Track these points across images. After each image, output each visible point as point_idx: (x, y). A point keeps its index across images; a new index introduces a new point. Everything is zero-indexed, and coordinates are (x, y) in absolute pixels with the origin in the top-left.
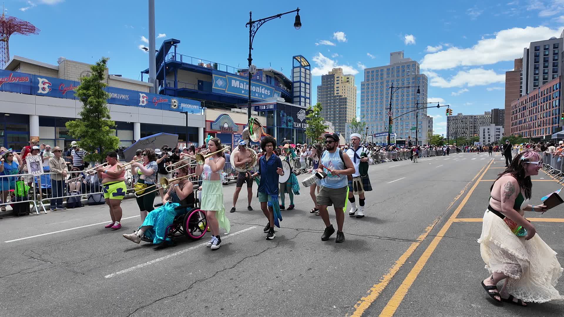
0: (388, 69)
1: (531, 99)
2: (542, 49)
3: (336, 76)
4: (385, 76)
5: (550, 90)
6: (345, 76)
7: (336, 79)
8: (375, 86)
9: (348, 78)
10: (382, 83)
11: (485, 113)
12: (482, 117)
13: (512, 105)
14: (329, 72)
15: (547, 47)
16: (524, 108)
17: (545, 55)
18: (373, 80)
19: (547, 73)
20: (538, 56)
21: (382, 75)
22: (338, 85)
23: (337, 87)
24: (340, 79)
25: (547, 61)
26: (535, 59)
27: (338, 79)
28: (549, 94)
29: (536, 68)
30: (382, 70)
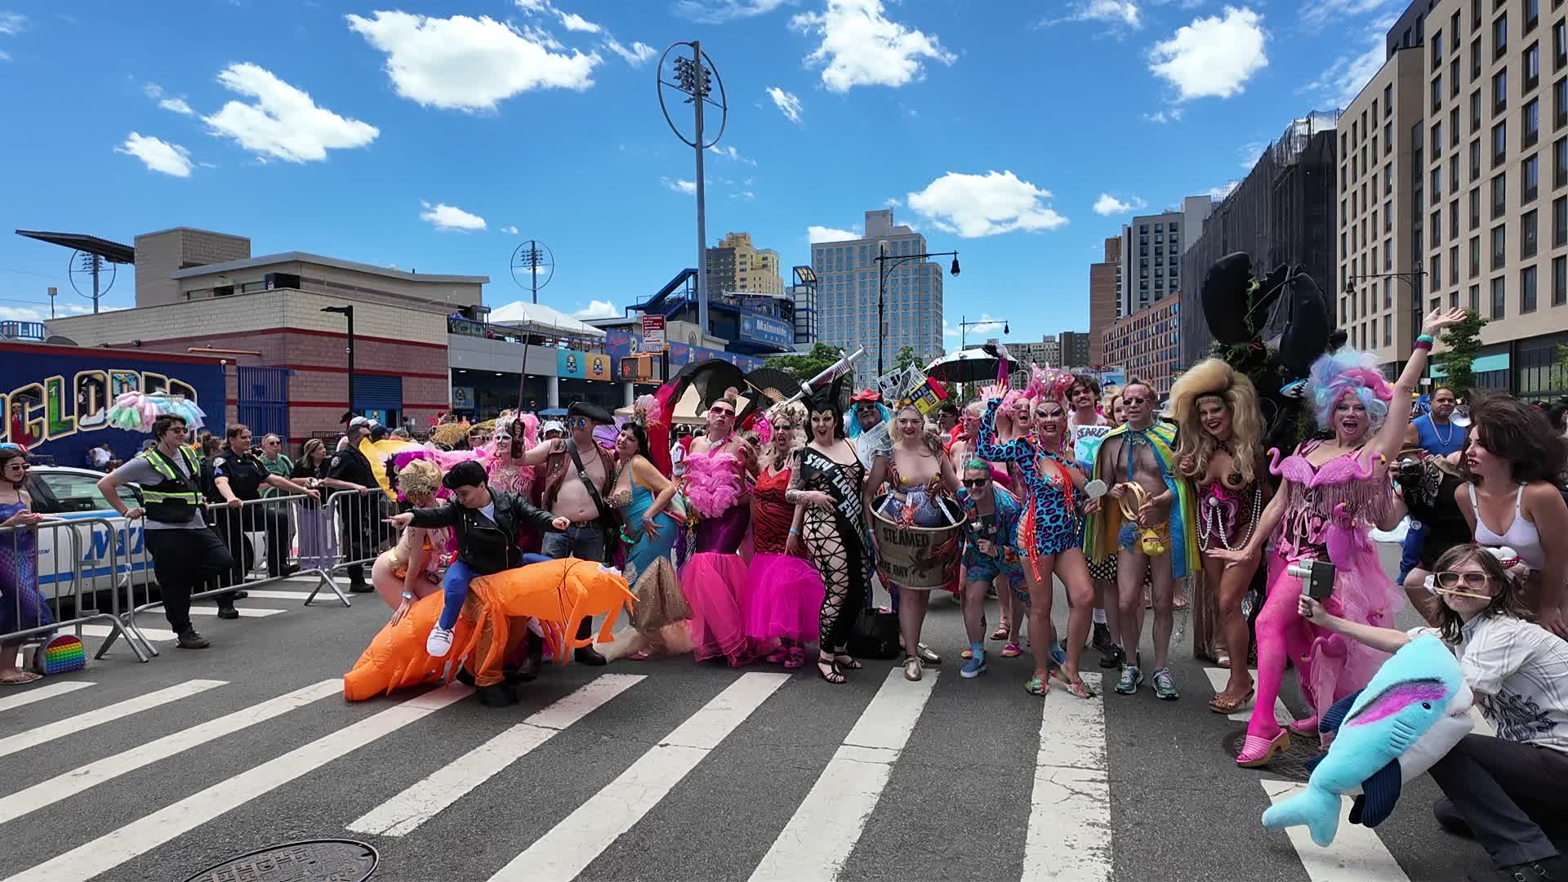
0: (863, 249)
1: (1138, 325)
2: (1152, 230)
3: (737, 252)
4: (857, 263)
5: (1167, 313)
6: (758, 252)
7: (738, 260)
8: (835, 283)
9: (765, 259)
10: (851, 278)
11: (1045, 338)
12: (1040, 348)
13: (1104, 333)
14: (721, 243)
15: (1159, 228)
16: (1126, 342)
17: (1157, 243)
18: (830, 269)
19: (1161, 276)
20: (1146, 244)
21: (850, 259)
22: (743, 275)
23: (743, 280)
24: (748, 259)
25: (1161, 254)
26: (1142, 249)
27: (743, 260)
28: (1164, 320)
29: (1144, 266)
30: (849, 249)
